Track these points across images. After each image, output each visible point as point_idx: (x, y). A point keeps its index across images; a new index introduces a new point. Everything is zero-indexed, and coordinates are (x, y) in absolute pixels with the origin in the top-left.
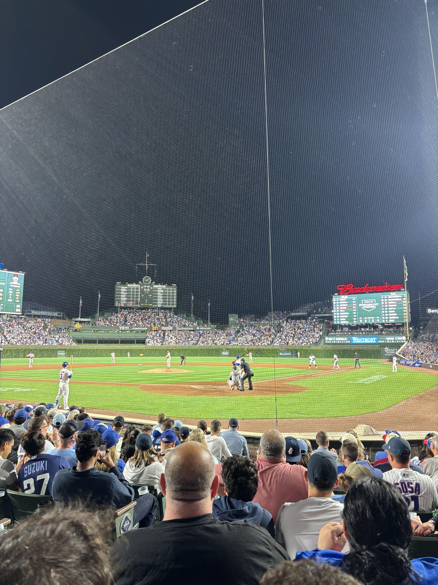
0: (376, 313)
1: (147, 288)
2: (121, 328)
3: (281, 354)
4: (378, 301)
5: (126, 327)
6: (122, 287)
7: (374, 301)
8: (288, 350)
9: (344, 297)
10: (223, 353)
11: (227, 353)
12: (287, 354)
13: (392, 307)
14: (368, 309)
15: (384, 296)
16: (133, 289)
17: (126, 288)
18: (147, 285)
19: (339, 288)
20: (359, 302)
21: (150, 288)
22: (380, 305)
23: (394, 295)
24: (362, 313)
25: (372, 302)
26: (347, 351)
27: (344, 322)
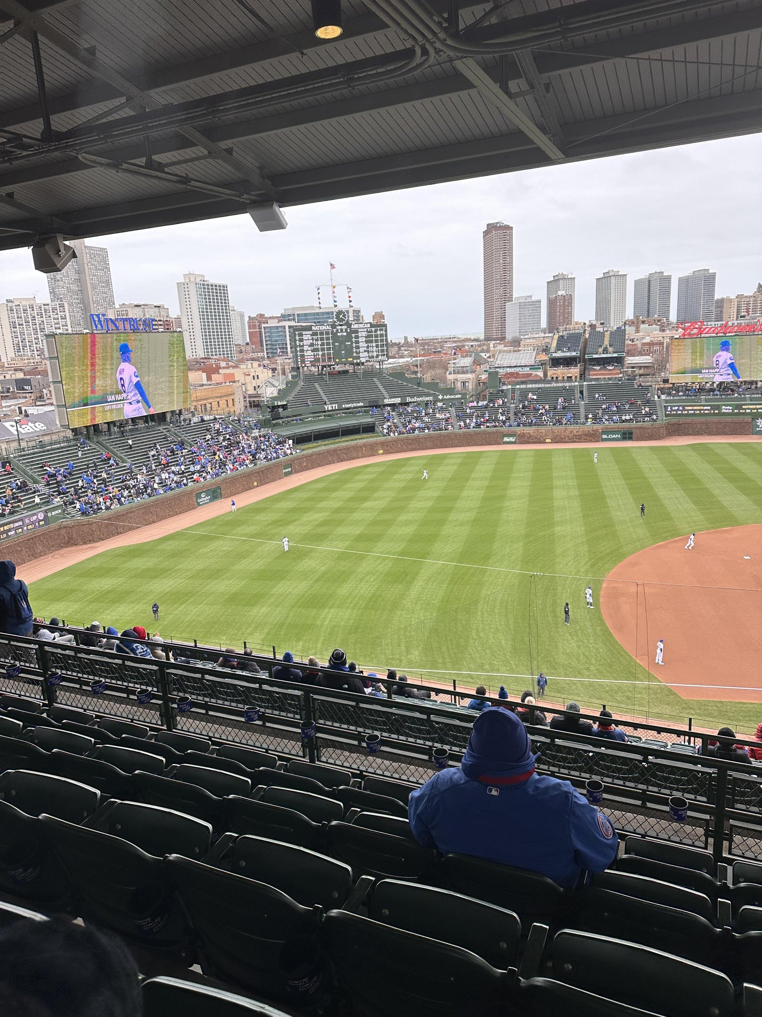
1: (342, 330)
2: (326, 407)
3: (604, 436)
5: (334, 405)
6: (304, 333)
8: (617, 431)
10: (506, 439)
11: (512, 439)
12: (614, 436)
16: (322, 334)
17: (311, 332)
18: (341, 325)
21: (346, 330)
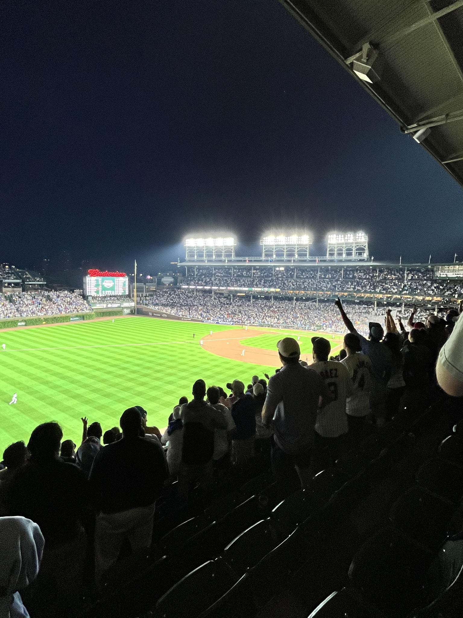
0: (112, 289)
3: (71, 319)
4: (114, 282)
7: (111, 282)
8: (77, 316)
9: (94, 278)
10: (19, 324)
12: (76, 319)
13: (121, 285)
14: (108, 286)
15: (116, 279)
19: (90, 271)
20: (103, 281)
22: (114, 284)
23: (121, 279)
24: (104, 289)
25: (110, 282)
26: (105, 312)
27: (94, 294)
